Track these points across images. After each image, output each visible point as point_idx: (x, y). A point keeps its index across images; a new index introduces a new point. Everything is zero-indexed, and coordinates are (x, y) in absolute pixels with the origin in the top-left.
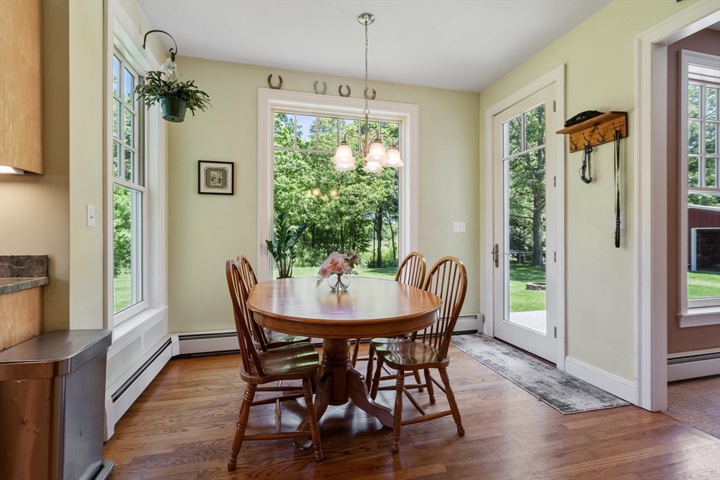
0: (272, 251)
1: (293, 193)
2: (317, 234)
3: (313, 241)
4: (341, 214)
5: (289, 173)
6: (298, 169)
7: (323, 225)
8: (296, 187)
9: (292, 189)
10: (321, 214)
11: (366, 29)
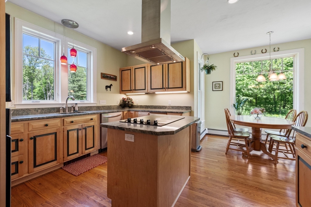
0: (235, 107)
1: (245, 82)
2: (258, 100)
3: (256, 103)
4: (274, 90)
5: (242, 72)
6: (247, 70)
7: (262, 95)
8: (246, 79)
9: (243, 80)
10: (261, 90)
11: (270, 36)
